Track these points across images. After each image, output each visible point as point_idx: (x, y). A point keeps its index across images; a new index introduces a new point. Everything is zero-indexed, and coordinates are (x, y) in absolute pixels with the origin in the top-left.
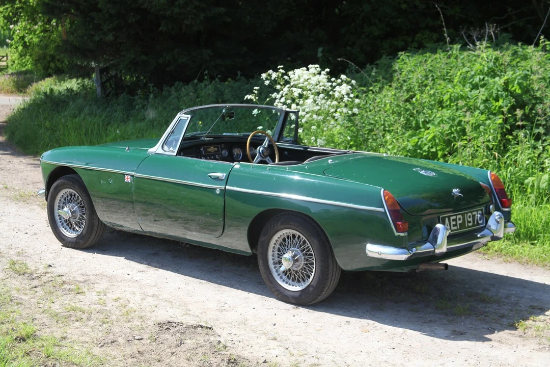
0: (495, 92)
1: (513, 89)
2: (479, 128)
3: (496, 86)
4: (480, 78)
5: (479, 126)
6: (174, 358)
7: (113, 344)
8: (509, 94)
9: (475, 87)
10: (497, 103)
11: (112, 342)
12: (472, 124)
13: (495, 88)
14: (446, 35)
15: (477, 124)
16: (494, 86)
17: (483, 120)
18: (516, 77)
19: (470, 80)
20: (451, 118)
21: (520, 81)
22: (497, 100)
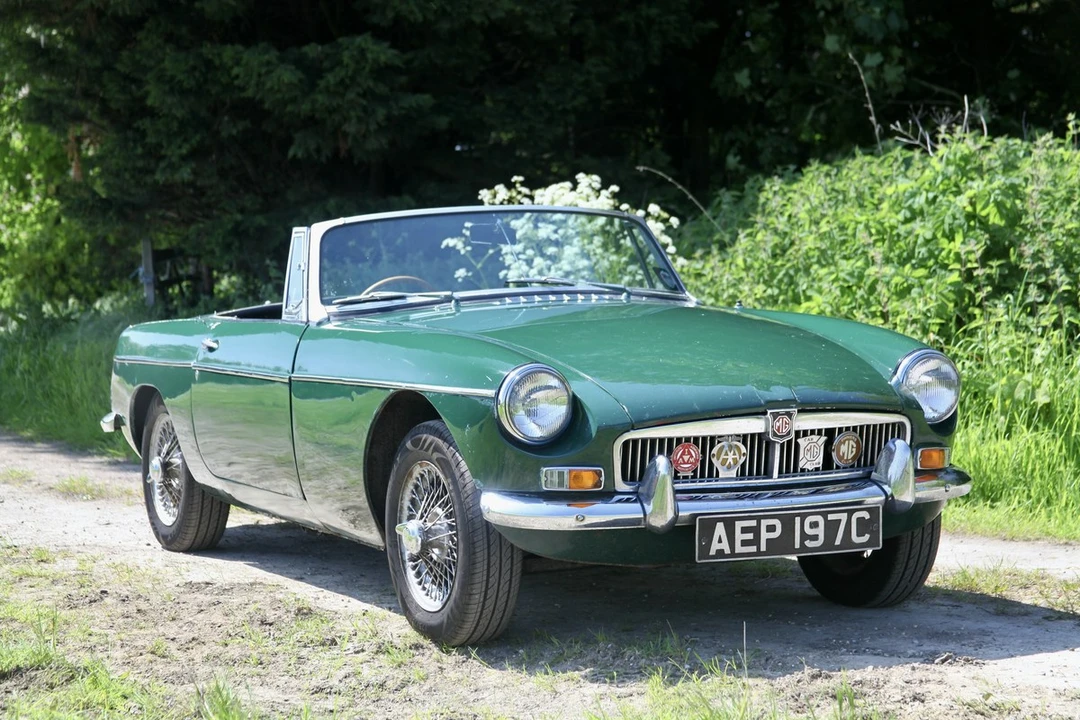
0: (948, 220)
1: (984, 213)
2: (909, 293)
3: (952, 209)
4: (927, 198)
5: (909, 289)
6: (200, 616)
7: (94, 604)
8: (977, 225)
9: (915, 215)
10: (952, 243)
11: (91, 602)
12: (896, 285)
13: (949, 213)
14: (873, 119)
15: (905, 285)
16: (949, 209)
17: (919, 278)
18: (993, 190)
19: (906, 202)
20: (856, 274)
21: (999, 198)
22: (951, 238)
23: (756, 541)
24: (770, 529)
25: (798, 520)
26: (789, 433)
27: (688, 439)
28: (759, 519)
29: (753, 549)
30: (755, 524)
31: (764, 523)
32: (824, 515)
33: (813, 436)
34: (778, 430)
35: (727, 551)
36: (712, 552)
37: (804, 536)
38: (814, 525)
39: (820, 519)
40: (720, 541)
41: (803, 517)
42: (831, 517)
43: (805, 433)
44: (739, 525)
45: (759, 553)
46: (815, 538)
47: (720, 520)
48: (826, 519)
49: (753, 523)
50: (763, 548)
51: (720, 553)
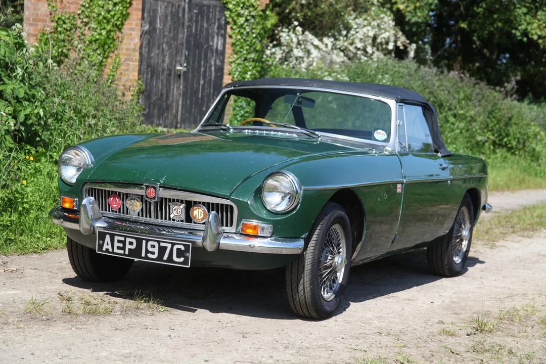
23: (123, 248)
24: (131, 243)
25: (144, 242)
26: (154, 198)
27: (116, 192)
28: (125, 237)
29: (122, 252)
30: (123, 240)
31: (128, 240)
32: (159, 242)
33: (177, 203)
34: (149, 195)
35: (111, 250)
36: (104, 249)
37: (147, 251)
38: (153, 246)
39: (156, 244)
40: (108, 244)
41: (147, 241)
42: (162, 244)
43: (174, 200)
44: (116, 238)
45: (124, 254)
46: (153, 253)
47: (108, 233)
48: (159, 244)
49: (122, 239)
50: (127, 253)
51: (107, 250)
